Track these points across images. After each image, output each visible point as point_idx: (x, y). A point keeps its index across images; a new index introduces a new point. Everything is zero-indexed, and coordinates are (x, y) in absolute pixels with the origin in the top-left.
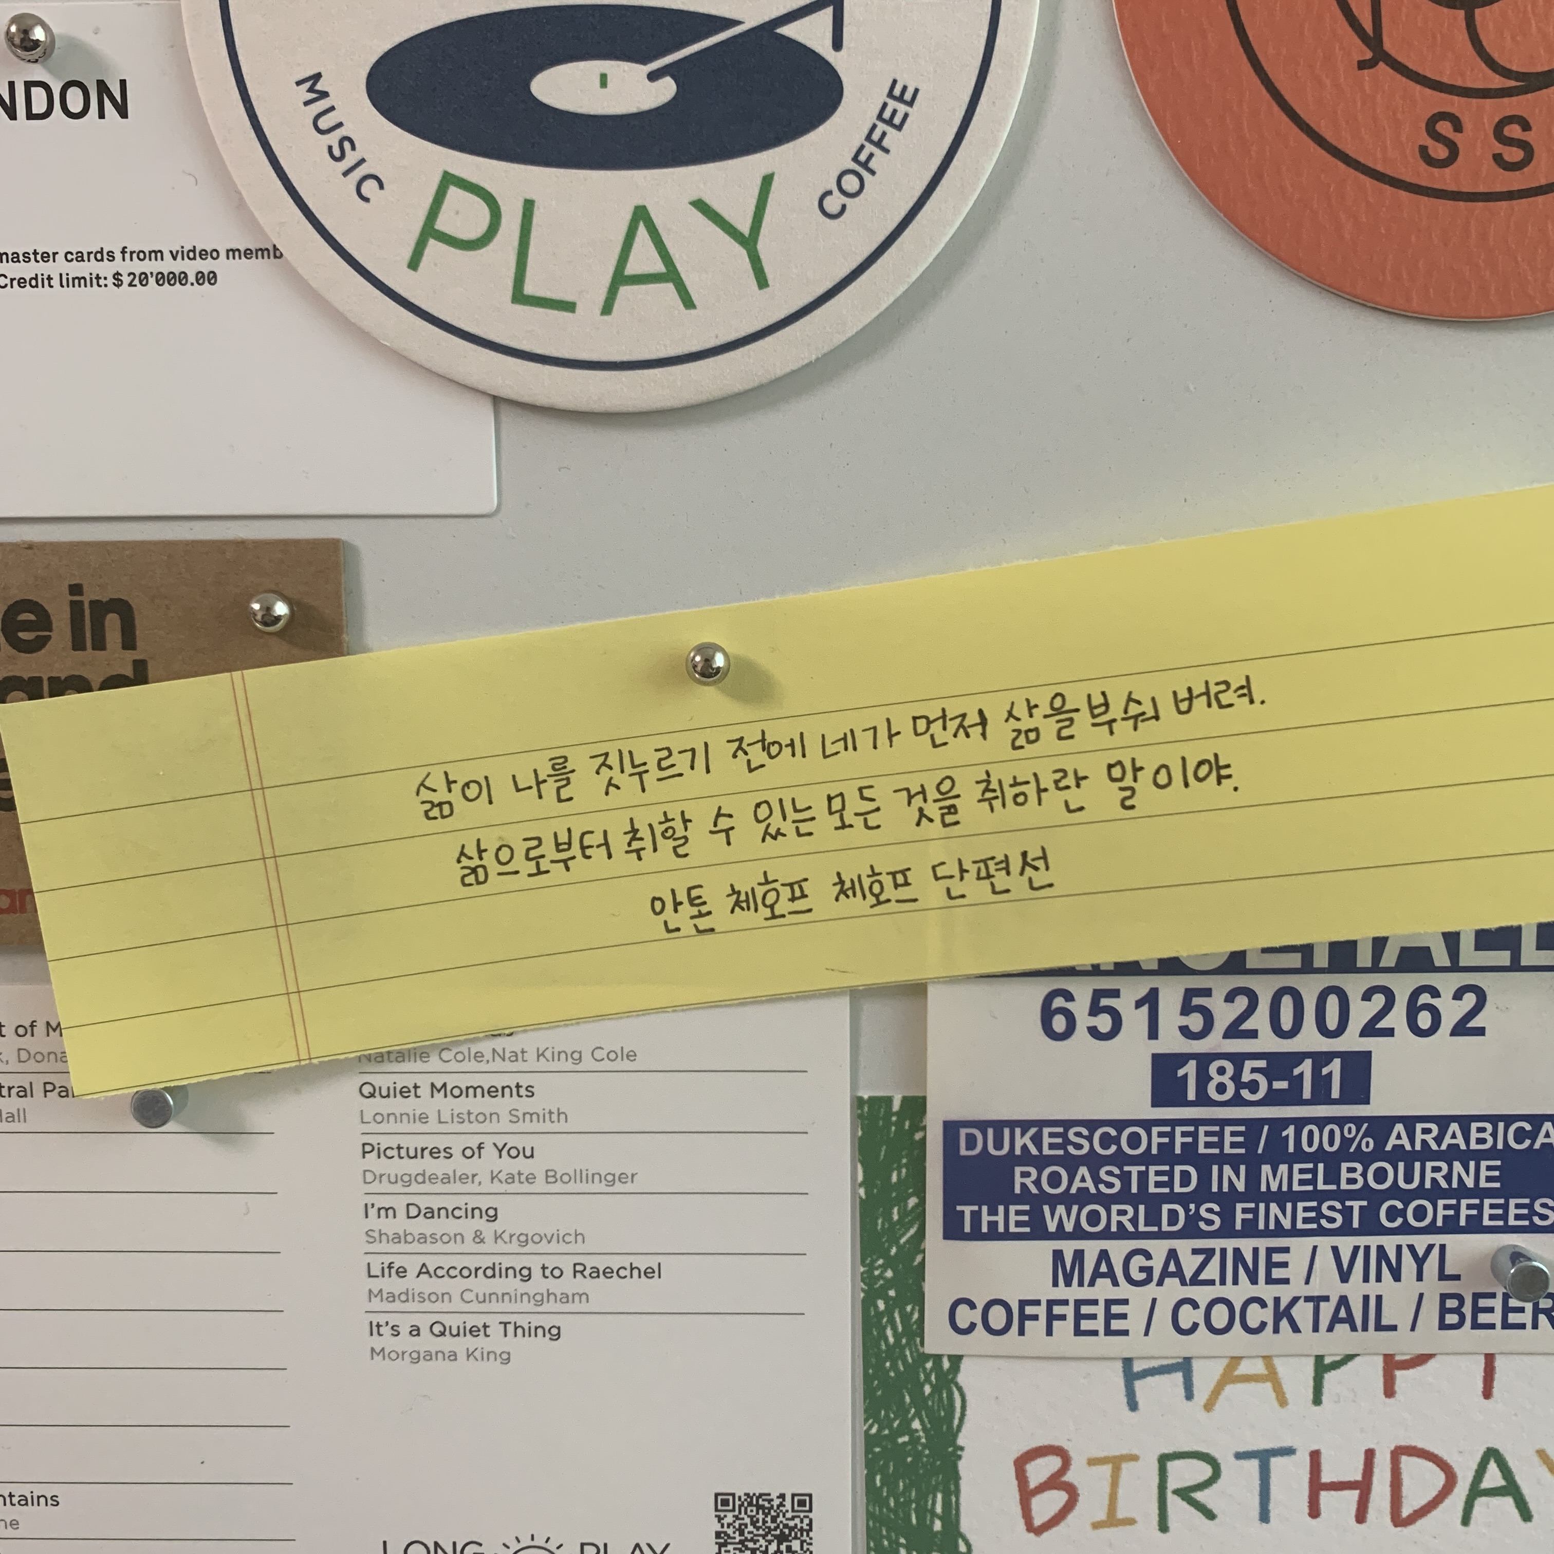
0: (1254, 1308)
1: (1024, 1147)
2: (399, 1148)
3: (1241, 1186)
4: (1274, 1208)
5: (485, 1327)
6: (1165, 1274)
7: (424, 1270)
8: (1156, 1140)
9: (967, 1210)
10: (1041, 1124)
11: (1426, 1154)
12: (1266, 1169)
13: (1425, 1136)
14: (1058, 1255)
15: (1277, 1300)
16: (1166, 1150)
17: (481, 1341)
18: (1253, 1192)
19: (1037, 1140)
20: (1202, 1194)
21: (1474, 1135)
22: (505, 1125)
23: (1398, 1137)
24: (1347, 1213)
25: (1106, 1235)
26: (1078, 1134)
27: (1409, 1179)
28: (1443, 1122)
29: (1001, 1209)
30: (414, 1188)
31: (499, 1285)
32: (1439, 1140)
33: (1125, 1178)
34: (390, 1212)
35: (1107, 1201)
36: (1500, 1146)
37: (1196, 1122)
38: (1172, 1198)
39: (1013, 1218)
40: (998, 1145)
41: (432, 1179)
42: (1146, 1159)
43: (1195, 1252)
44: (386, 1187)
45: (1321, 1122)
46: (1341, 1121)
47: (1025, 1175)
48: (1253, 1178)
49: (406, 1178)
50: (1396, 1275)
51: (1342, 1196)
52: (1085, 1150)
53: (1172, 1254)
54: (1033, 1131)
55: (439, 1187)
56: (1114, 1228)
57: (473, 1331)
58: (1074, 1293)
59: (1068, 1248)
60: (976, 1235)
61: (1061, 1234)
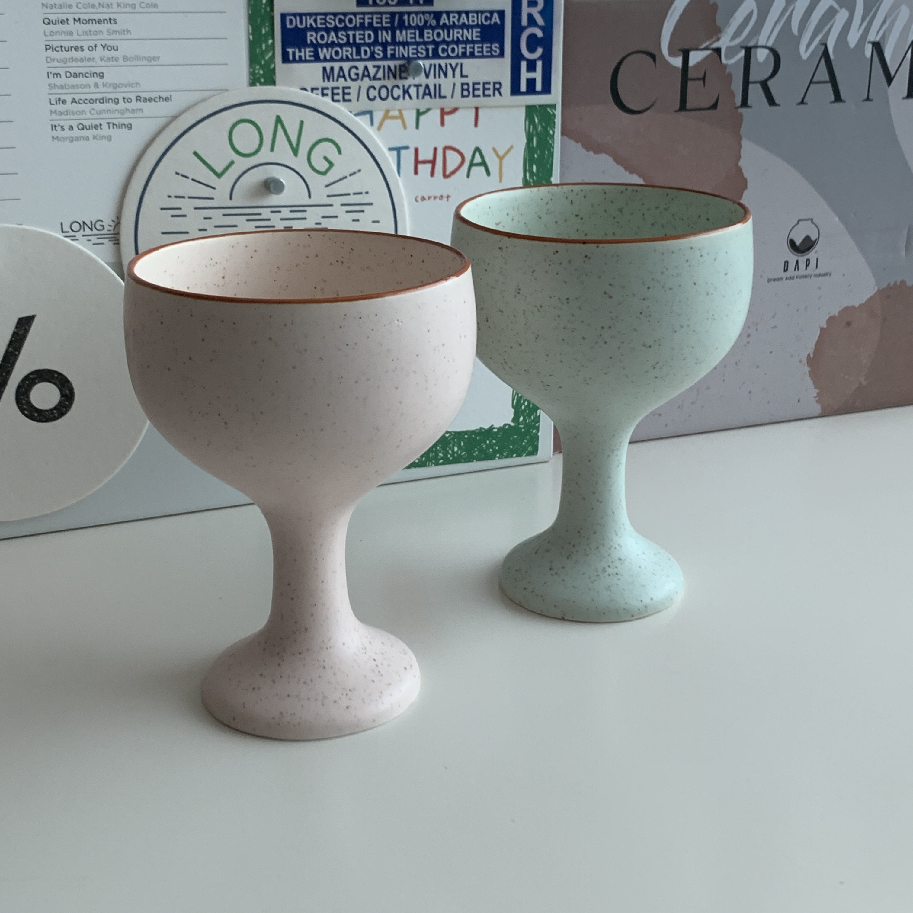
0: (396, 89)
1: (311, 25)
2: (61, 47)
3: (389, 39)
4: (401, 48)
5: (101, 125)
6: (364, 75)
7: (74, 101)
8: (358, 21)
9: (290, 50)
10: (316, 14)
11: (454, 26)
12: (398, 32)
13: (454, 18)
14: (324, 69)
15: (404, 86)
16: (362, 24)
17: (99, 132)
18: (394, 42)
19: (315, 21)
20: (376, 42)
21: (470, 19)
22: (105, 36)
23: (444, 19)
24: (427, 50)
25: (342, 60)
26: (330, 19)
27: (448, 36)
28: (459, 13)
29: (303, 50)
30: (69, 64)
31: (105, 106)
32: (458, 20)
33: (348, 36)
34: (59, 76)
35: (341, 46)
36: (480, 23)
37: (372, 13)
38: (366, 44)
39: (308, 54)
40: (301, 22)
41: (76, 60)
42: (355, 28)
43: (374, 66)
44: (56, 64)
45: (417, 13)
46: (424, 13)
47: (311, 36)
48: (394, 36)
49: (65, 60)
50: (445, 75)
51: (425, 43)
52: (333, 25)
53: (366, 68)
54: (314, 17)
55: (79, 64)
56: (344, 57)
57: (96, 127)
58: (330, 84)
59: (328, 65)
60: (294, 61)
61: (325, 60)
